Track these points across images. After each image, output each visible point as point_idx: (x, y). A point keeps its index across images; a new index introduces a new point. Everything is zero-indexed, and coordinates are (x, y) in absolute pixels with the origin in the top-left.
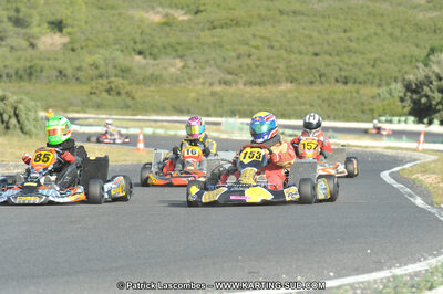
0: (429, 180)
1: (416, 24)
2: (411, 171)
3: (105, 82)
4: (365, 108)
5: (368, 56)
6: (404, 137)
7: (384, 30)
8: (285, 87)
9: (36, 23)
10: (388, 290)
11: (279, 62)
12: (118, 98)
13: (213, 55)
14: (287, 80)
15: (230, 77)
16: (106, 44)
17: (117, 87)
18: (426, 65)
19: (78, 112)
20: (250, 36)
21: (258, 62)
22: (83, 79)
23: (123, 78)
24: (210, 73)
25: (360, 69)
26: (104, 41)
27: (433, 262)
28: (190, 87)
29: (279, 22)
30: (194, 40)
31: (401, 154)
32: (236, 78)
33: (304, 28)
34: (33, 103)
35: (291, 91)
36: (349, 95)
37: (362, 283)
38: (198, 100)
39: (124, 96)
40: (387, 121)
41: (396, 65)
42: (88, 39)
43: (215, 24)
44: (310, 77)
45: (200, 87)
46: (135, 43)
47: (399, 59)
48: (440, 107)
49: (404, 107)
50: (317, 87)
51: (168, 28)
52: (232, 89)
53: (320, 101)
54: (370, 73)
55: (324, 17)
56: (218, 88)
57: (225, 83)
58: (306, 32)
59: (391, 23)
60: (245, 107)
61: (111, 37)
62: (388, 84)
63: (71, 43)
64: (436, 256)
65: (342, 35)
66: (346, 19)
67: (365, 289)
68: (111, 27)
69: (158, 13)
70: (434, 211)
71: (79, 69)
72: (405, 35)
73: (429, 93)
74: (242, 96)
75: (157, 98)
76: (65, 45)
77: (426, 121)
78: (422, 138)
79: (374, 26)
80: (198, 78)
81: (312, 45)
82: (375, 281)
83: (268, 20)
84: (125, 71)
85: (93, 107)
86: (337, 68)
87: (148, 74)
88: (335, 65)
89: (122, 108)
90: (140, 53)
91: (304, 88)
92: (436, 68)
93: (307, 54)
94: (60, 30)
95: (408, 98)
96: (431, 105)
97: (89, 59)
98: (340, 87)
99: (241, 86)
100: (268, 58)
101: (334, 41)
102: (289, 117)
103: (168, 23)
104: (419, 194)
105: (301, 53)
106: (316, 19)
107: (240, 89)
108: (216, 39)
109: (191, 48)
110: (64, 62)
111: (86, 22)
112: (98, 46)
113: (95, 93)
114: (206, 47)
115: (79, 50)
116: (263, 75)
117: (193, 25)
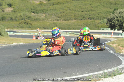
0: (114, 46)
1: (110, 3)
2: (109, 43)
3: (24, 20)
4: (96, 26)
5: (97, 12)
6: (108, 34)
7: (101, 4)
8: (74, 21)
9: (4, 5)
10: (103, 76)
11: (72, 14)
12: (27, 25)
13: (54, 12)
14: (74, 19)
15: (59, 18)
16: (23, 10)
17: (27, 22)
18: (113, 14)
19: (16, 29)
20: (64, 7)
21: (66, 14)
22: (17, 20)
23: (29, 19)
24: (53, 17)
25: (95, 15)
26: (23, 9)
27: (115, 68)
28: (48, 21)
29: (72, 3)
30: (48, 8)
31: (107, 39)
32: (60, 19)
33: (79, 4)
34: (3, 27)
35: (76, 22)
36: (92, 23)
37: (95, 74)
38: (50, 25)
39: (29, 25)
40: (103, 30)
41: (105, 14)
42: (19, 9)
43: (54, 4)
44: (81, 18)
45: (50, 21)
46: (32, 10)
47: (106, 12)
48: (117, 25)
49: (107, 26)
50: (83, 21)
51: (41, 5)
52: (59, 22)
53: (84, 25)
54: (98, 16)
55: (84, 1)
56: (55, 22)
57: (57, 20)
58: (79, 5)
59: (103, 2)
60: (63, 27)
61: (25, 8)
62: (103, 19)
63: (14, 10)
64: (116, 67)
65: (90, 6)
66: (90, 2)
67: (96, 76)
68: (25, 5)
69: (38, 1)
70: (116, 54)
71: (16, 17)
72: (107, 5)
73: (114, 22)
74: (62, 24)
75: (38, 25)
76: (12, 11)
77: (113, 29)
78: (112, 34)
79: (98, 3)
80: (50, 19)
81: (81, 9)
82: (99, 74)
83: (69, 2)
84: (29, 18)
85: (20, 28)
86: (88, 15)
87: (36, 18)
88: (88, 14)
89: (29, 28)
90: (33, 12)
91: (79, 21)
92: (116, 15)
93: (80, 11)
94: (11, 7)
95: (108, 23)
96: (115, 25)
97: (19, 14)
98: (89, 21)
99: (62, 21)
100: (69, 13)
101: (87, 8)
102: (75, 29)
103: (41, 4)
104: (112, 50)
105: (78, 11)
106: (82, 2)
107: (61, 22)
108: (54, 8)
109: (48, 11)
110: (12, 15)
111: (18, 4)
112: (21, 11)
113: (21, 24)
114: (52, 10)
115: (16, 12)
116: (68, 18)
117: (48, 4)
